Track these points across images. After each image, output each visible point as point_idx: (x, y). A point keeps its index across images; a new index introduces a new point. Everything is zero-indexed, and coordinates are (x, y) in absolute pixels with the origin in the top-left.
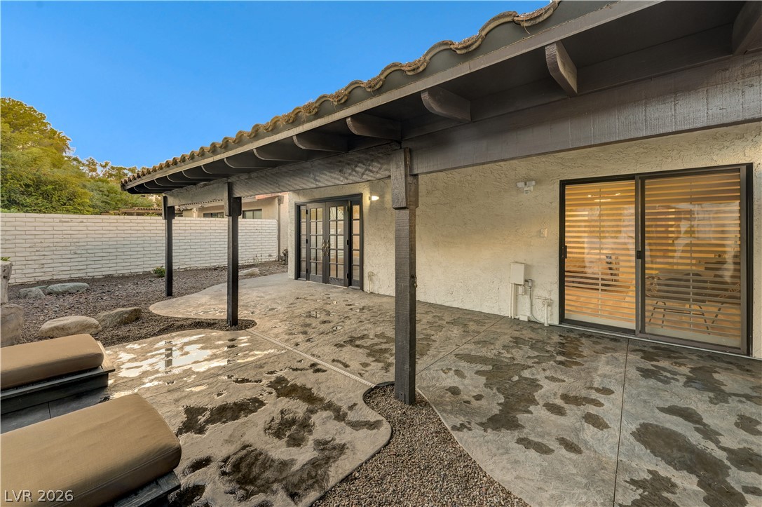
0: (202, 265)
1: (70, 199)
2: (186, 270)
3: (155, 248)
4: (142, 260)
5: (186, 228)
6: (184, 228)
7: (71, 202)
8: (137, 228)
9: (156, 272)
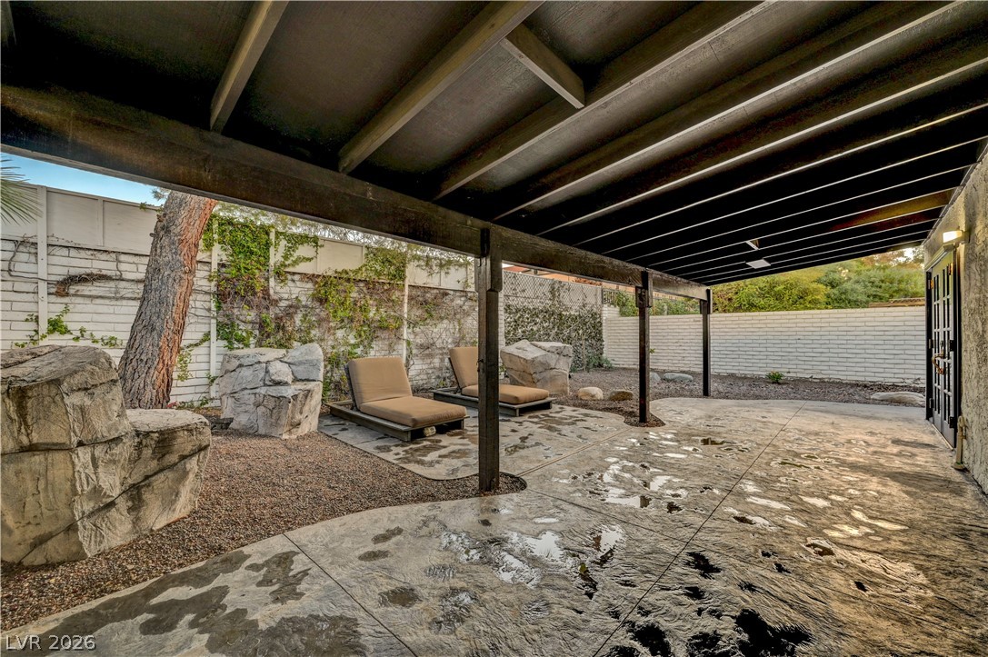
0: (849, 378)
1: (802, 298)
2: (822, 381)
3: (779, 350)
4: (765, 361)
5: (823, 325)
6: (818, 325)
7: (801, 300)
8: (759, 326)
9: (769, 377)
